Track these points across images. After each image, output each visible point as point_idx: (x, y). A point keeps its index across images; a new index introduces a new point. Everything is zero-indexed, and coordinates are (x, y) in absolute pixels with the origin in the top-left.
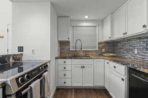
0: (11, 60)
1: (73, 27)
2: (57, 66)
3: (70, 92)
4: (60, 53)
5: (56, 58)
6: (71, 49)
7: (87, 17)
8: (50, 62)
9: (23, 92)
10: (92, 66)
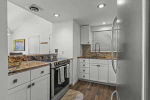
0: (52, 57)
1: (94, 32)
2: (78, 63)
3: (87, 84)
4: (83, 54)
5: (78, 58)
6: (91, 51)
7: (104, 23)
8: (72, 59)
9: (57, 69)
10: (107, 65)
